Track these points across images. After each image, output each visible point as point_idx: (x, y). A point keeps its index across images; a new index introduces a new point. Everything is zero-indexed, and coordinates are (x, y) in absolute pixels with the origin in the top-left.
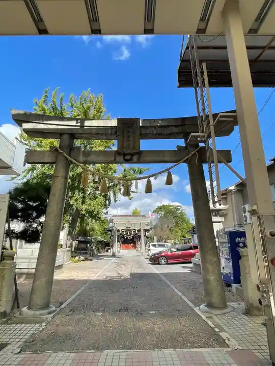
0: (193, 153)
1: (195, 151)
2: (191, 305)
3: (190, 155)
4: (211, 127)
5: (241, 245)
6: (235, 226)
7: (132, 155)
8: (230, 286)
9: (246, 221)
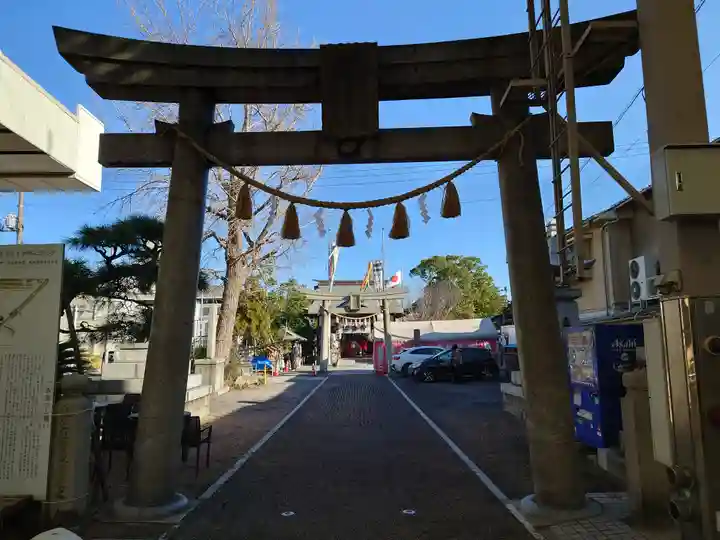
0: (513, 133)
1: (516, 129)
2: (500, 495)
3: (505, 140)
4: (565, 61)
5: (624, 356)
6: (608, 307)
7: (360, 141)
8: (595, 452)
9: (637, 295)
